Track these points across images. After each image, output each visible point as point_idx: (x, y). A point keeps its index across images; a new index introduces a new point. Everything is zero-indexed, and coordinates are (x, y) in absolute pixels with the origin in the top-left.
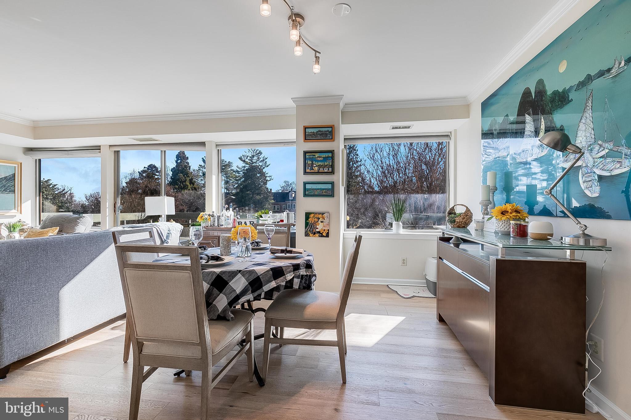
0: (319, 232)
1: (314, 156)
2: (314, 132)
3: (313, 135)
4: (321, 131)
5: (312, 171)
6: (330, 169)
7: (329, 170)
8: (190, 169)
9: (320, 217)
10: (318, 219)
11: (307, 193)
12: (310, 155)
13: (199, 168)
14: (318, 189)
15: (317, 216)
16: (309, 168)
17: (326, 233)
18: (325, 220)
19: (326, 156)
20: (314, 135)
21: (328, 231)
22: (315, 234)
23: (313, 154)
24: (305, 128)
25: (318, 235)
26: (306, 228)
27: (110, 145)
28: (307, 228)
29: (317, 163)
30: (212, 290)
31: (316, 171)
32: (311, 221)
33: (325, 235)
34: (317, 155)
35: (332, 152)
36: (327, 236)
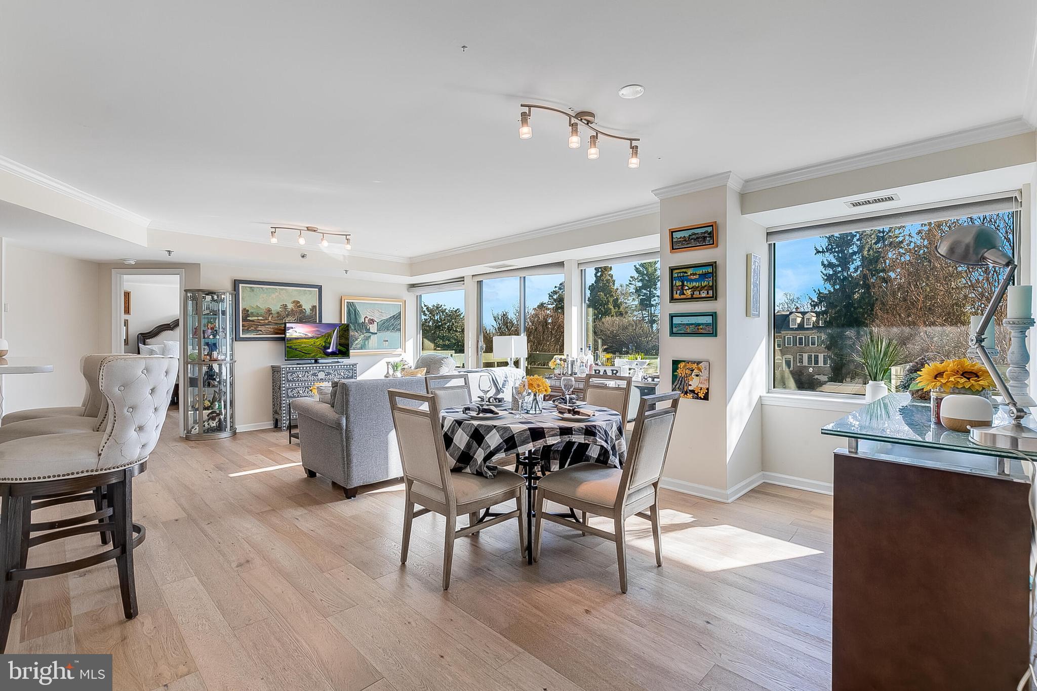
0: (693, 391)
1: (686, 273)
2: (684, 237)
3: (683, 241)
4: (695, 234)
5: (682, 297)
6: (711, 292)
7: (708, 293)
8: (614, 284)
9: (694, 368)
10: (691, 371)
11: (675, 330)
12: (679, 273)
13: (630, 281)
14: (692, 324)
15: (689, 366)
16: (678, 292)
17: (703, 393)
18: (701, 372)
19: (704, 271)
20: (685, 240)
21: (707, 391)
22: (686, 393)
23: (684, 270)
24: (672, 232)
25: (691, 395)
26: (673, 384)
27: (473, 276)
28: (675, 384)
29: (690, 284)
30: (473, 443)
31: (687, 297)
32: (681, 373)
33: (702, 397)
34: (690, 271)
35: (712, 265)
36: (706, 398)
